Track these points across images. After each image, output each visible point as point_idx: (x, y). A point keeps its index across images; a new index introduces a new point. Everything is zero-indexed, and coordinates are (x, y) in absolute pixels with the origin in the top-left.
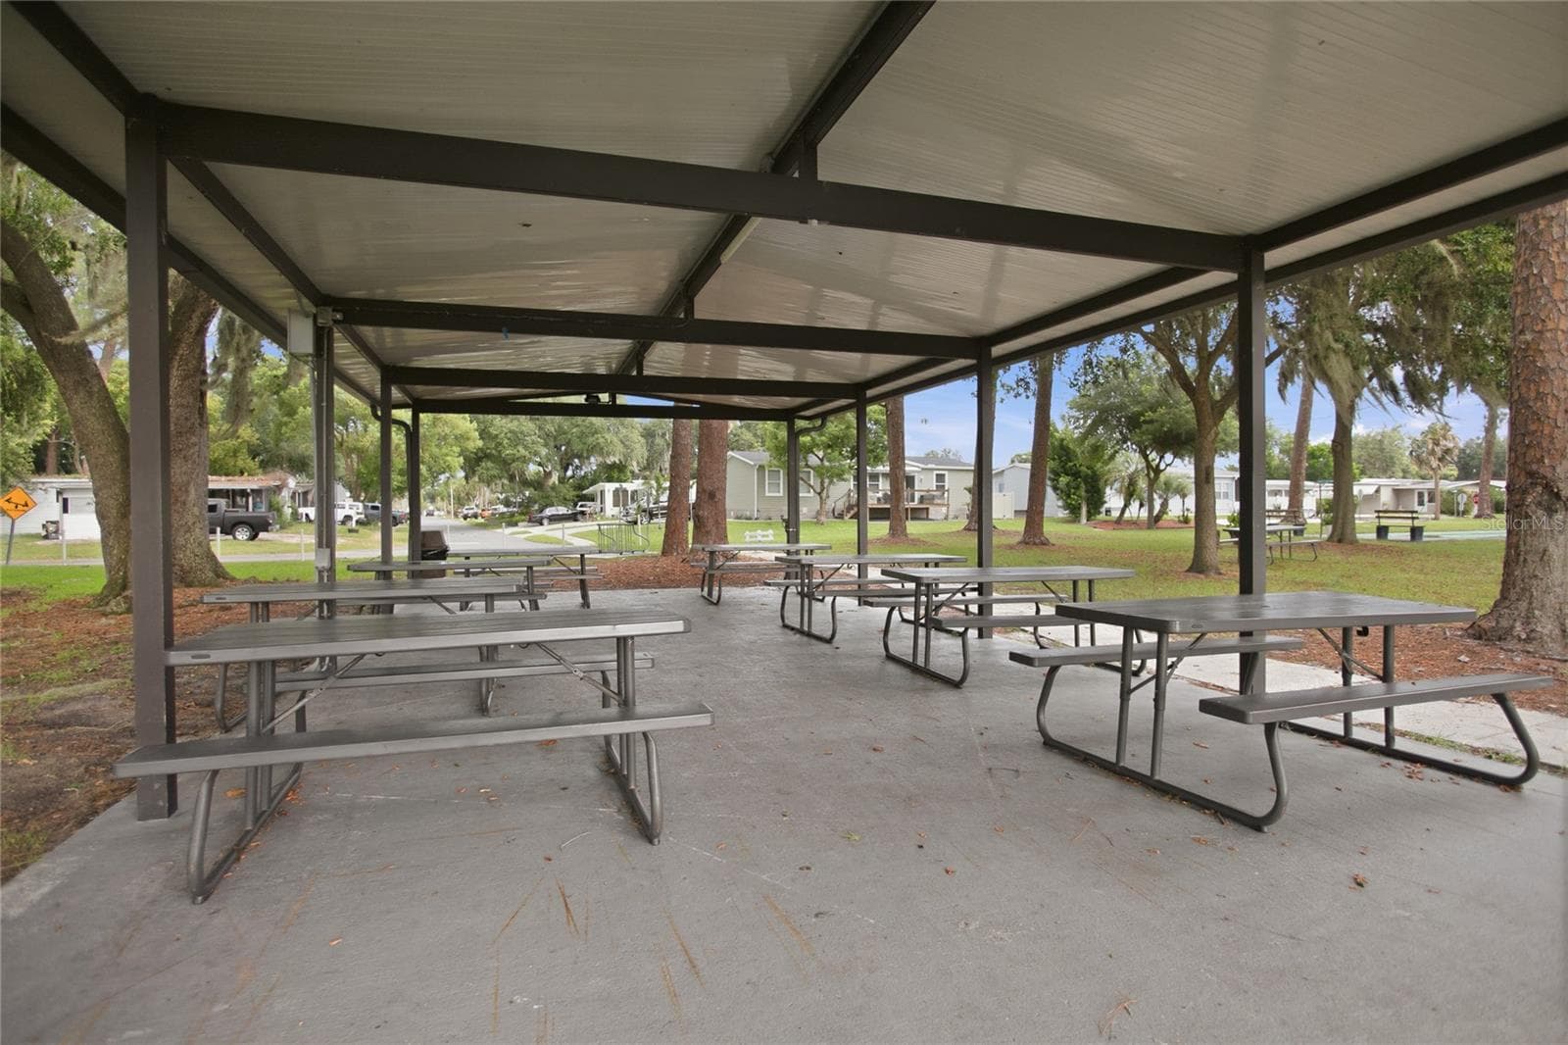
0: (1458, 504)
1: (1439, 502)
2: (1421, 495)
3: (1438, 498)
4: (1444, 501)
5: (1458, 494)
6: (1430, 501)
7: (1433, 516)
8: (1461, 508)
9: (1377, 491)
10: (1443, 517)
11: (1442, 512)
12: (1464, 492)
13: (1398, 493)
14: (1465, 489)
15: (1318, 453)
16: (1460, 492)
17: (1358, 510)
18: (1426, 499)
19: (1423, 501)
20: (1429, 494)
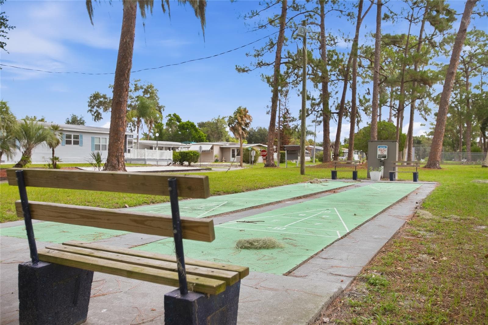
0: (251, 157)
1: (242, 155)
2: (233, 151)
3: (242, 153)
4: (244, 155)
5: (251, 151)
6: (238, 155)
7: (239, 164)
8: (253, 159)
9: (212, 148)
10: (244, 164)
11: (244, 162)
12: (254, 150)
13: (222, 149)
14: (255, 148)
15: (186, 126)
16: (252, 149)
17: (199, 160)
18: (236, 154)
19: (234, 155)
20: (237, 150)
